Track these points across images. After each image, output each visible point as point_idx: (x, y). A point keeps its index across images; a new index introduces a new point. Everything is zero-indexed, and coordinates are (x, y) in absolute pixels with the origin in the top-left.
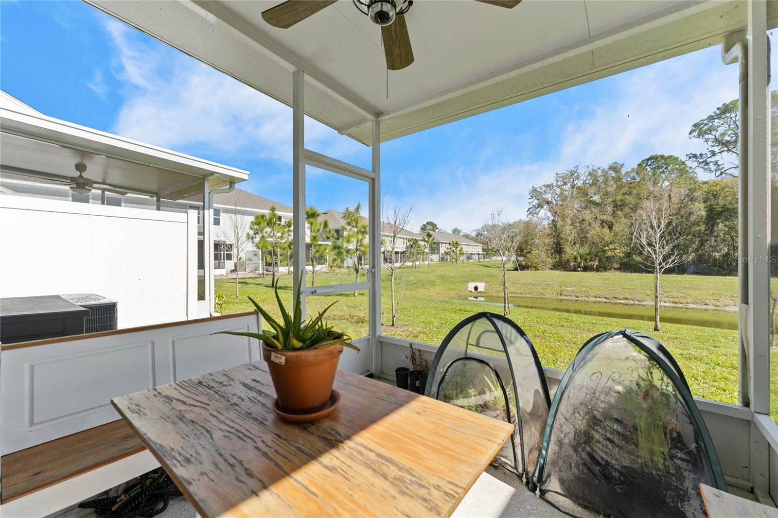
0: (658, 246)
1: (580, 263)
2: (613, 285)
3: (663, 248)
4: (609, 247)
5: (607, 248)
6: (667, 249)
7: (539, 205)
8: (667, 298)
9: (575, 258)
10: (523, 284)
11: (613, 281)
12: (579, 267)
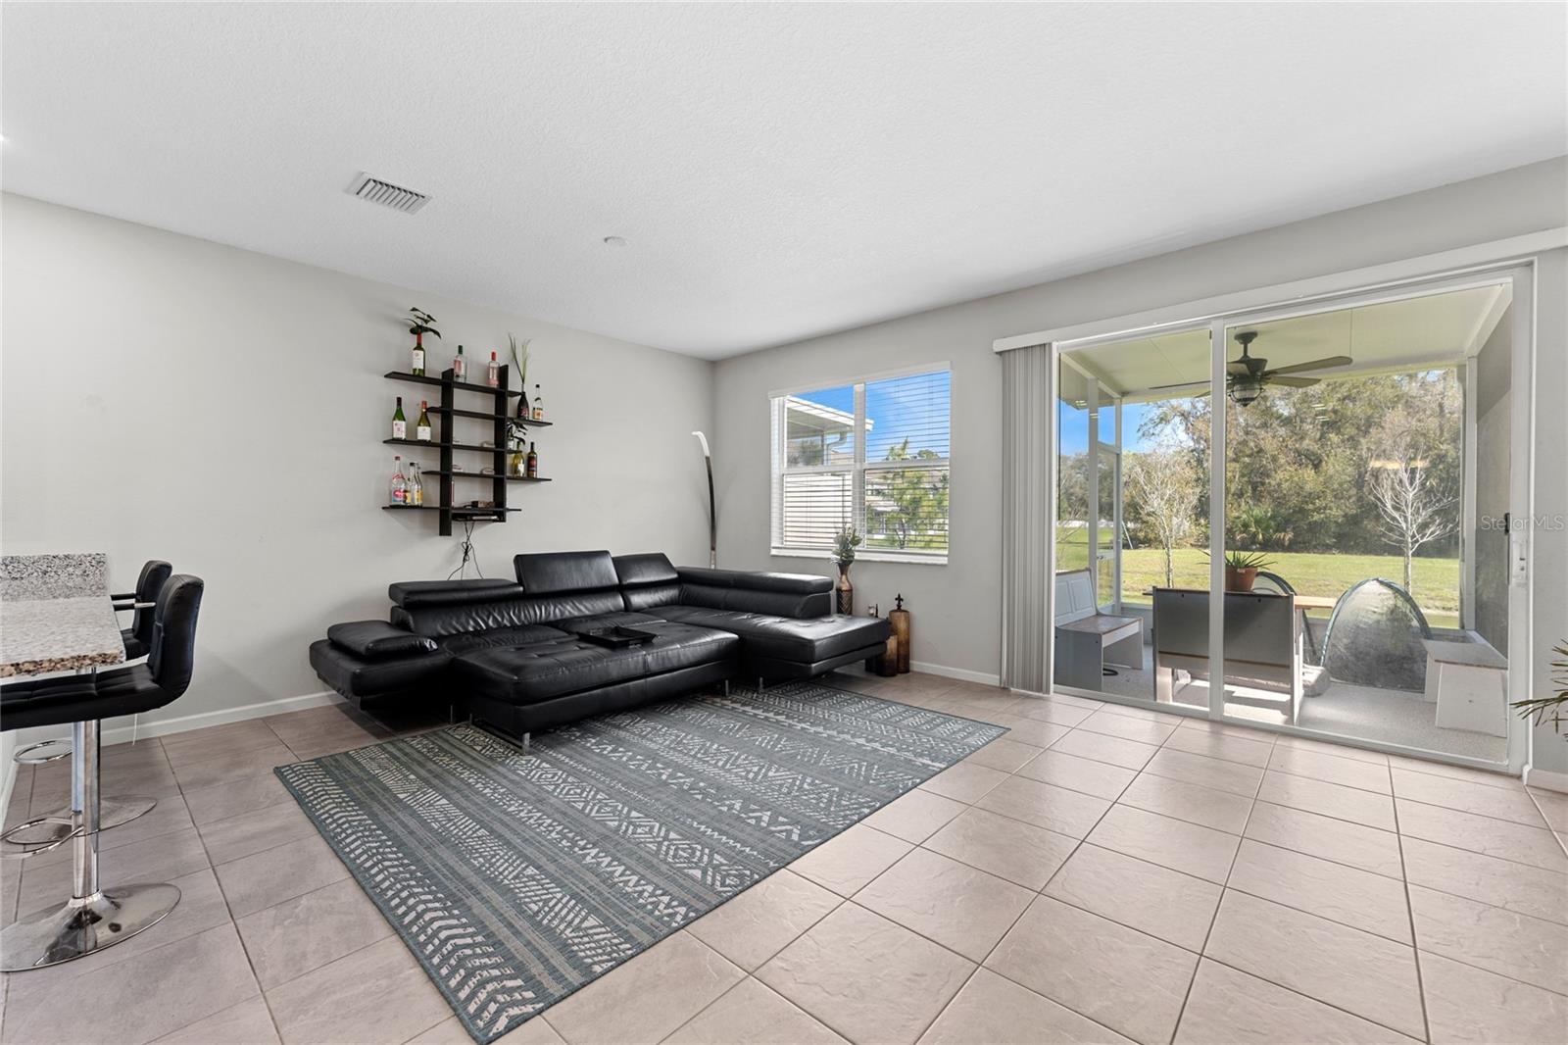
0: (1410, 510)
1: (1255, 535)
2: (1323, 575)
3: (1418, 513)
4: (1314, 504)
5: (1311, 506)
6: (1424, 514)
7: (1162, 419)
8: (1431, 601)
9: (1246, 526)
10: (1146, 573)
11: (1325, 568)
12: (1254, 543)
